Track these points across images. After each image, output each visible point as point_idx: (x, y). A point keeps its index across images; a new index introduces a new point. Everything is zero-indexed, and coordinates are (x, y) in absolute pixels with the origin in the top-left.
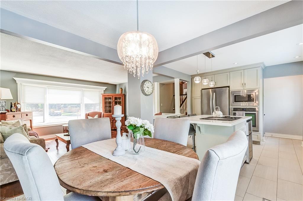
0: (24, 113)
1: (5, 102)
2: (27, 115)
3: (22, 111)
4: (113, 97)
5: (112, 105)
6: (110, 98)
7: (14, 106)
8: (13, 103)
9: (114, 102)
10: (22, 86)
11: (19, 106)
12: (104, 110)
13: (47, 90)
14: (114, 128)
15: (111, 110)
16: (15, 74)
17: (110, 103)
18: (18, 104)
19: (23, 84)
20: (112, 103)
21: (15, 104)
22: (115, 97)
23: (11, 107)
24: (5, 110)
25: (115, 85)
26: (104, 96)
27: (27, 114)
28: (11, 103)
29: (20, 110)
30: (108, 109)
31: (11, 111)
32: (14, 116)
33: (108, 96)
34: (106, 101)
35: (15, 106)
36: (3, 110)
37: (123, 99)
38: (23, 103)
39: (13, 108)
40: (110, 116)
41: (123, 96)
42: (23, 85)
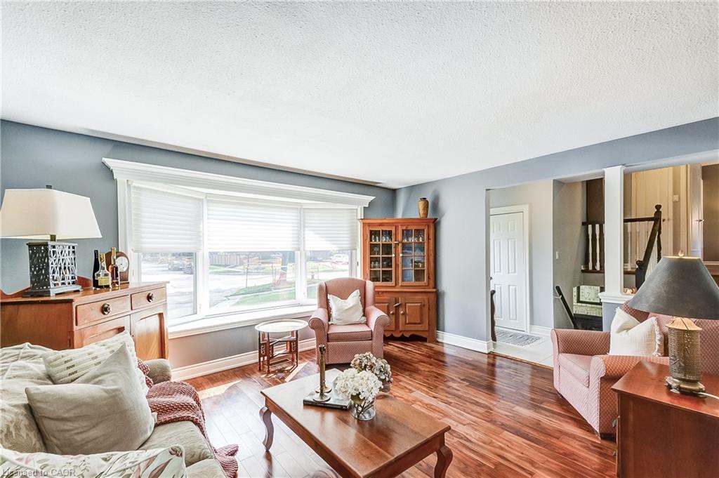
0: (139, 291)
1: (71, 250)
2: (149, 298)
3: (132, 280)
4: (396, 228)
5: (393, 255)
6: (389, 233)
7: (104, 264)
8: (102, 255)
9: (400, 245)
10: (132, 191)
11: (121, 264)
12: (368, 272)
13: (205, 207)
14: (401, 331)
15: (391, 271)
16: (108, 148)
17: (387, 248)
18: (120, 254)
19: (134, 184)
20: (393, 249)
21: (109, 255)
22: (404, 228)
23: (96, 268)
24: (74, 283)
25: (394, 192)
26: (369, 225)
27: (152, 292)
28: (96, 252)
29: (125, 279)
30: (381, 269)
31: (96, 283)
32: (104, 310)
33: (381, 225)
34: (373, 242)
35: (108, 263)
36: (66, 281)
37: (432, 237)
38: (135, 251)
39: (101, 272)
40: (386, 292)
41: (432, 225)
42: (135, 187)
